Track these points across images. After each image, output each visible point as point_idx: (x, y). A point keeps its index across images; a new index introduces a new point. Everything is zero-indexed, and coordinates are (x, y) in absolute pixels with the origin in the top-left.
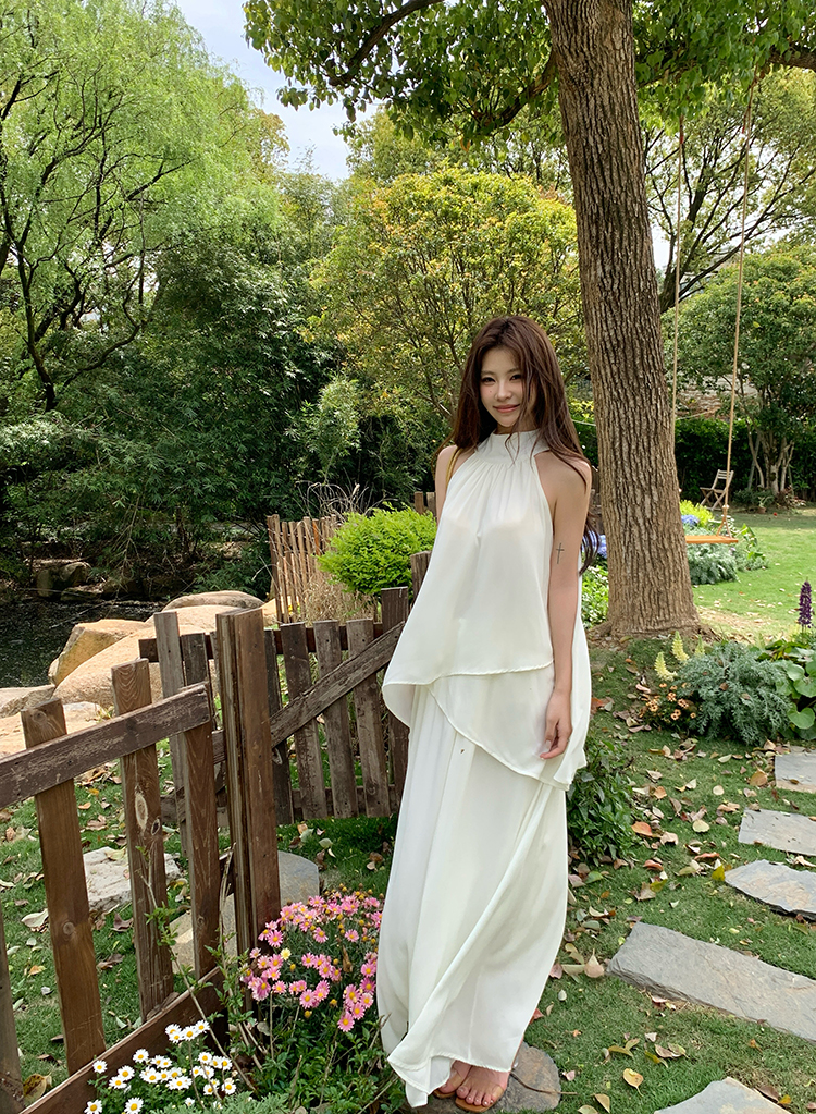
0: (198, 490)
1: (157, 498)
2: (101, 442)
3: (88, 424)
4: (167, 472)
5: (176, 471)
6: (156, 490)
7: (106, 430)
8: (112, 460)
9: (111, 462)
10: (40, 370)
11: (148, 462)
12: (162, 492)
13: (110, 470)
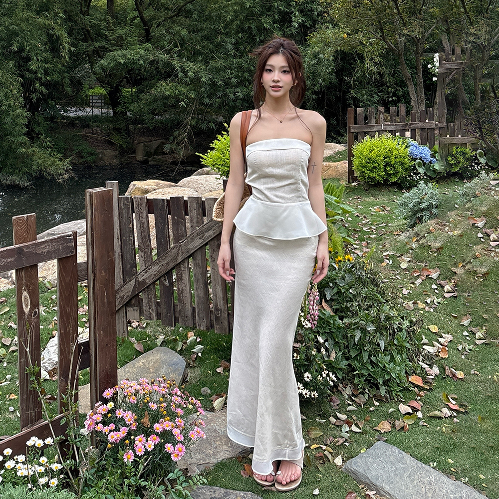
0: (232, 96)
1: (207, 101)
2: (173, 63)
3: (169, 52)
4: (213, 84)
5: (219, 84)
6: (206, 95)
7: (179, 56)
8: (180, 74)
9: (180, 76)
10: (142, 18)
11: (201, 77)
12: (209, 97)
13: (180, 82)
